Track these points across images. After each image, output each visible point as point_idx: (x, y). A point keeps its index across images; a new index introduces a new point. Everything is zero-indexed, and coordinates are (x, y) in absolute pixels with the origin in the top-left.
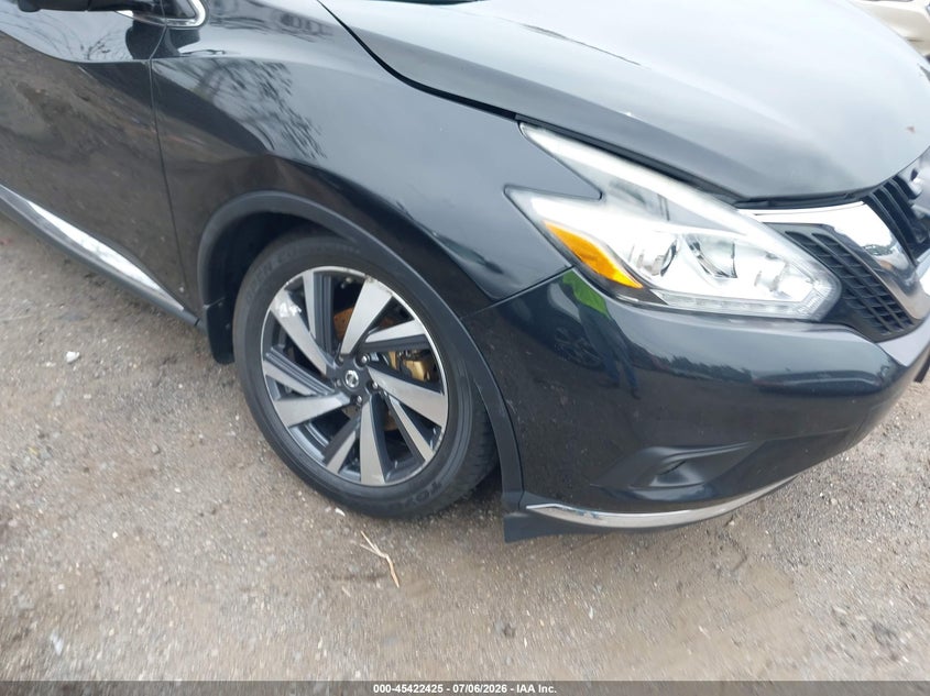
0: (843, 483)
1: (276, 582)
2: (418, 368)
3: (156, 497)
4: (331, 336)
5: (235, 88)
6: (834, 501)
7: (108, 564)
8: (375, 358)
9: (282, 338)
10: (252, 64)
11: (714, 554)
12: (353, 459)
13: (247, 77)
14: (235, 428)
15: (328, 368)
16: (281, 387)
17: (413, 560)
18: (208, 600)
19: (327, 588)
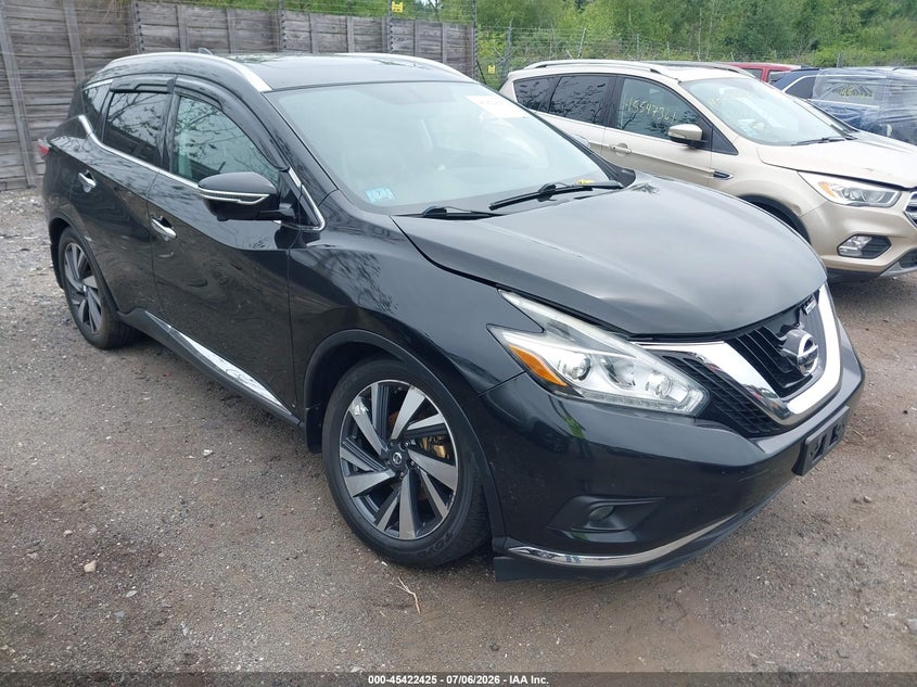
0: (778, 571)
1: (335, 603)
2: (441, 450)
3: (257, 546)
4: (385, 427)
5: (342, 270)
6: (766, 582)
7: (222, 584)
8: (413, 443)
9: (355, 430)
10: (354, 255)
11: (660, 610)
12: (394, 521)
13: (351, 264)
14: (317, 505)
15: (382, 450)
16: (350, 465)
17: (432, 597)
18: (286, 611)
19: (369, 611)
